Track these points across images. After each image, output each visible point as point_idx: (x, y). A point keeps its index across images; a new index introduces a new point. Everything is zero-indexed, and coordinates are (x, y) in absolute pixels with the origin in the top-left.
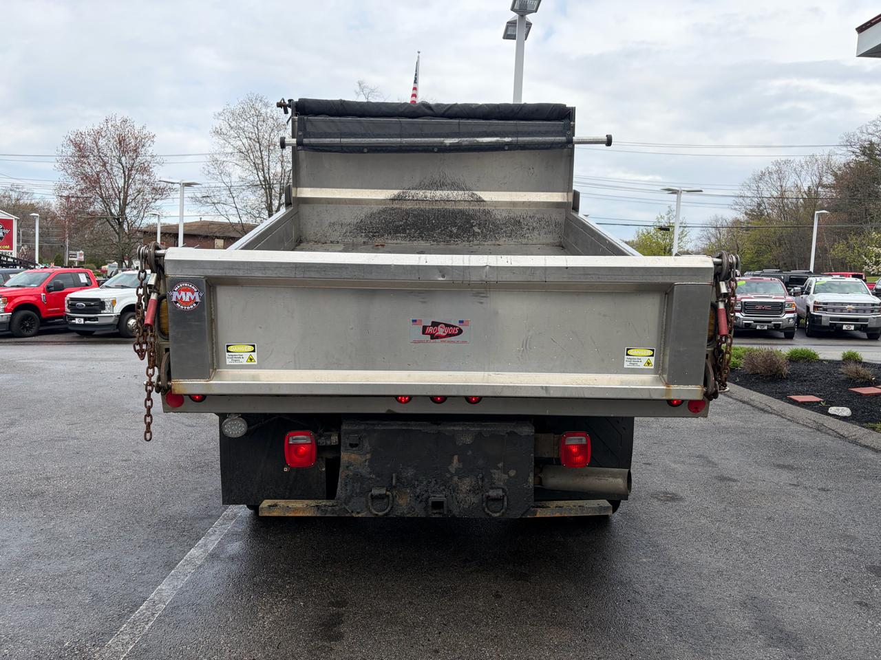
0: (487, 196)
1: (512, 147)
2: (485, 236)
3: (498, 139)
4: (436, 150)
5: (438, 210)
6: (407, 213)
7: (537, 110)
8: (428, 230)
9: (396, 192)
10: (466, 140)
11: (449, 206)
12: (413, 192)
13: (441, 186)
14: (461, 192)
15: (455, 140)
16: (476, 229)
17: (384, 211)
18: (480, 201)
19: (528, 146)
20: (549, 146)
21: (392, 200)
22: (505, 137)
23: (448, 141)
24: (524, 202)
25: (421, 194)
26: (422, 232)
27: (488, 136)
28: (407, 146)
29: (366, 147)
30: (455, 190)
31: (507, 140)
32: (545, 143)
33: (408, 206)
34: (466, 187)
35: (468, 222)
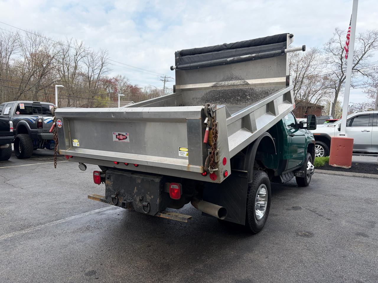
0: (250, 82)
1: (256, 58)
2: (252, 100)
3: (250, 55)
4: (224, 64)
5: (231, 90)
6: (219, 92)
7: (272, 39)
8: (228, 99)
9: (214, 83)
10: (236, 58)
11: (235, 88)
12: (220, 83)
13: (231, 79)
14: (240, 81)
15: (232, 59)
16: (248, 97)
17: (211, 92)
18: (247, 84)
19: (263, 57)
20: (273, 55)
21: (212, 87)
22: (252, 54)
23: (229, 59)
24: (267, 83)
25: (223, 83)
26: (226, 100)
27: (246, 54)
28: (213, 64)
29: (199, 66)
30: (237, 80)
31: (253, 55)
32: (271, 54)
33: (220, 89)
34: (242, 78)
35: (244, 94)
